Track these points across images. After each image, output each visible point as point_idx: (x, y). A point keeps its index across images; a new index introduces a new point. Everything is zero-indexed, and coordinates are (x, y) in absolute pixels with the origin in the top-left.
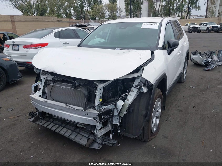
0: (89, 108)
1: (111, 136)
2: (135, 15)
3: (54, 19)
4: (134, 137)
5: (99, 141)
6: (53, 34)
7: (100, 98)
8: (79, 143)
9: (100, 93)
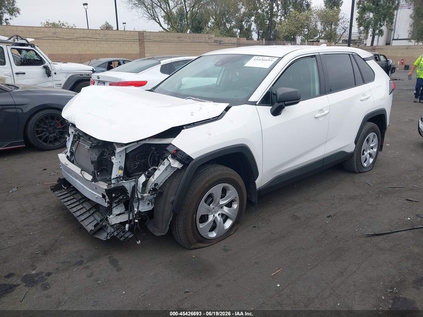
0: (102, 180)
1: (127, 226)
2: (377, 32)
3: (209, 38)
4: (158, 234)
5: (110, 230)
6: (159, 67)
7: (120, 168)
8: (85, 227)
9: (119, 161)
